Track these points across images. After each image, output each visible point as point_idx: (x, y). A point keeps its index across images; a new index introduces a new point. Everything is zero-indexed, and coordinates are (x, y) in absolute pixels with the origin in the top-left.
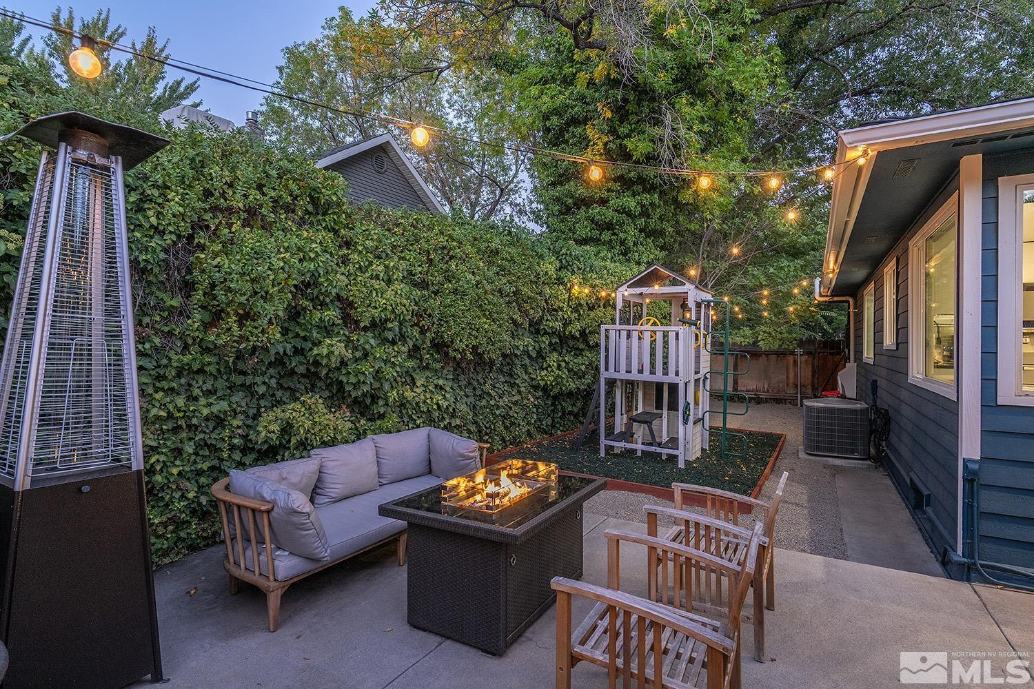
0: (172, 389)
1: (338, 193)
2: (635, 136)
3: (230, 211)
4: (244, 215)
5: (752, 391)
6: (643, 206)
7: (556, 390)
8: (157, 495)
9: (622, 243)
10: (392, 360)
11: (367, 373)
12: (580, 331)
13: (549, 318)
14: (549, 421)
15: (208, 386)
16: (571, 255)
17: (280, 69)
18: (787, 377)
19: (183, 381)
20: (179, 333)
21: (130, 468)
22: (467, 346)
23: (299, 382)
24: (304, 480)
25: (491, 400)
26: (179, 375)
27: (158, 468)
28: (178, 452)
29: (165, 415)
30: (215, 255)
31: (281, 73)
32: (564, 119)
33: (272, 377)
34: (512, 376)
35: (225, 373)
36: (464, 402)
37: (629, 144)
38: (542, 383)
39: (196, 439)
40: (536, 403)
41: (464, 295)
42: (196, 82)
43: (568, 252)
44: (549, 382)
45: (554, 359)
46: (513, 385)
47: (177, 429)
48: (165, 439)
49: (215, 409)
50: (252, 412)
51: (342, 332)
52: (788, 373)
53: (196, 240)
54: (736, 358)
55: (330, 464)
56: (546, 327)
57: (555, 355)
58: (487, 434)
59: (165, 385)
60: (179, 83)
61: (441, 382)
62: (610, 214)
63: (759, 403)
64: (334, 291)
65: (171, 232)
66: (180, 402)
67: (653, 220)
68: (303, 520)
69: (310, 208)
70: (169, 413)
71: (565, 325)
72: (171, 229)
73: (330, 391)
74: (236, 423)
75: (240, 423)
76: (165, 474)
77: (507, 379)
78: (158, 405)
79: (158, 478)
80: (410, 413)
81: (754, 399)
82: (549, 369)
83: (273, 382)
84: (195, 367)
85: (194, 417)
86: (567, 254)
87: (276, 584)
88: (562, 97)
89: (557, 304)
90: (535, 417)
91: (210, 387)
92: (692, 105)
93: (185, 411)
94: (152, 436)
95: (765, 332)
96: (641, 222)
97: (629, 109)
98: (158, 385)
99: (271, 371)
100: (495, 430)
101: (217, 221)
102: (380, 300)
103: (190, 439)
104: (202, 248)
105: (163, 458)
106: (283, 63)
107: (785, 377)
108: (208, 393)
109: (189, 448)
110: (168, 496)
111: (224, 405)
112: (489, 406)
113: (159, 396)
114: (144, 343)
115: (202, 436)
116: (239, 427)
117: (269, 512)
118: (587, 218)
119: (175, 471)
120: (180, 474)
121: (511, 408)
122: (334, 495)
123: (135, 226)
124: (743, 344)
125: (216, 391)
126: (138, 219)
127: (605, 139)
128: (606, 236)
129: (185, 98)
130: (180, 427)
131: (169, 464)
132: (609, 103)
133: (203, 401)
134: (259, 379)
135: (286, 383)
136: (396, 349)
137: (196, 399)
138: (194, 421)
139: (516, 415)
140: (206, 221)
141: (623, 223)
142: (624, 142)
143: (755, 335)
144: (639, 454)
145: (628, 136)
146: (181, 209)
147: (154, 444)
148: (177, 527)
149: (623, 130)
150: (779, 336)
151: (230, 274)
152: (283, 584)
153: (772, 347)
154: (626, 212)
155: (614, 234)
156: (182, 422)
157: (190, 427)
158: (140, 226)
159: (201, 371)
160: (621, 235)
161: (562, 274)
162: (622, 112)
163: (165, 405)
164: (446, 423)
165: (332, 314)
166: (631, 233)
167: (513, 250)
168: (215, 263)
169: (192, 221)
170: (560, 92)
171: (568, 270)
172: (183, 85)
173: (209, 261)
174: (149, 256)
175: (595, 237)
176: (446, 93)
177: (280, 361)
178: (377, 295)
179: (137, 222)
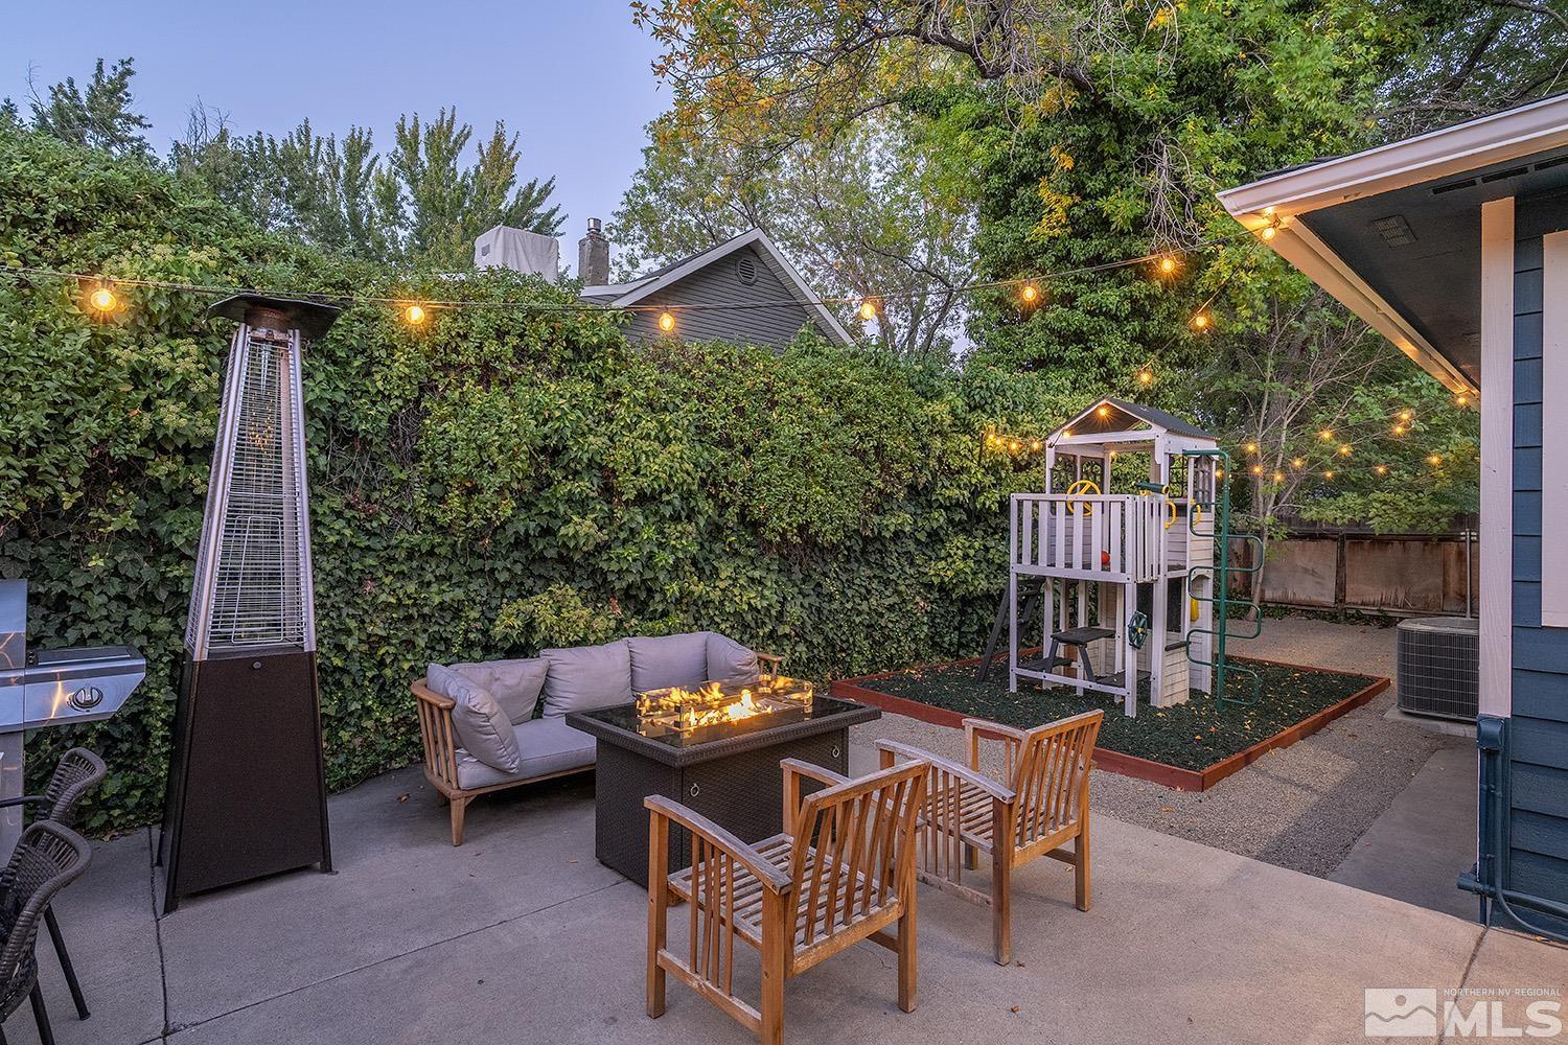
0: (402, 572)
1: (601, 333)
2: (1116, 191)
3: (463, 368)
4: (478, 371)
5: (1374, 605)
6: (1134, 301)
7: (960, 591)
8: (389, 691)
9: (1102, 362)
10: (673, 542)
11: (630, 559)
12: (998, 502)
13: (947, 484)
14: (955, 636)
15: (441, 571)
16: (988, 388)
17: (647, 151)
18: (1445, 582)
19: (415, 564)
20: (410, 510)
21: (303, 648)
22: (790, 525)
23: (554, 569)
24: (524, 683)
25: (848, 601)
26: (410, 557)
27: (388, 661)
28: (409, 644)
29: (395, 602)
30: (443, 419)
31: (648, 157)
32: (1008, 178)
33: (515, 562)
34: (885, 569)
35: (462, 556)
36: (798, 603)
37: (1105, 205)
38: (936, 581)
39: (430, 631)
40: (929, 609)
41: (782, 456)
42: (551, 182)
43: (984, 384)
44: (946, 579)
45: (959, 544)
46: (886, 583)
47: (409, 619)
48: (397, 629)
49: (447, 597)
50: (494, 603)
51: (598, 507)
52: (1445, 574)
53: (423, 404)
54: (1342, 548)
55: (559, 667)
56: (940, 498)
57: (962, 538)
58: (842, 650)
59: (395, 568)
60: (531, 187)
61: (757, 574)
62: (1078, 318)
63: (1385, 626)
64: (585, 457)
65: (396, 397)
66: (411, 588)
67: (1156, 323)
68: (480, 721)
69: (569, 354)
70: (399, 599)
71: (975, 494)
72: (396, 393)
73: (594, 581)
74: (474, 614)
75: (477, 615)
76: (395, 668)
77: (877, 572)
78: (387, 590)
79: (388, 672)
80: (712, 614)
81: (1377, 618)
82: (950, 560)
83: (518, 568)
84: (425, 548)
85: (426, 605)
86: (981, 387)
87: (459, 792)
88: (1004, 144)
89: (955, 463)
90: (925, 628)
91: (443, 573)
92: (1208, 130)
93: (415, 599)
94: (382, 625)
95: (1384, 503)
96: (1134, 326)
97: (1103, 151)
98: (388, 567)
99: (516, 554)
100: (855, 646)
101: (447, 381)
102: (652, 465)
103: (425, 631)
104: (427, 413)
105: (392, 650)
106: (650, 144)
107: (1439, 581)
108: (440, 579)
109: (421, 641)
110: (400, 694)
111: (459, 593)
112: (844, 611)
113: (387, 581)
114: (371, 521)
115: (436, 628)
116: (475, 620)
117: (450, 710)
118: (1045, 327)
119: (406, 666)
120: (412, 669)
121: (881, 615)
122: (566, 706)
123: (363, 392)
124: (1339, 522)
125: (451, 577)
126: (364, 385)
127: (1066, 201)
128: (1074, 352)
129: (539, 205)
130: (411, 616)
131: (400, 657)
132: (1069, 146)
133: (434, 588)
134: (499, 565)
135: (537, 569)
136: (679, 528)
137: (429, 584)
138: (426, 610)
139: (890, 625)
140: (436, 381)
141: (1102, 330)
142: (1098, 203)
143: (1366, 507)
144: (1080, 693)
145: (1105, 193)
146: (407, 370)
147: (384, 634)
148: (408, 730)
149: (1093, 185)
150: (1413, 509)
151: (455, 441)
152: (467, 794)
153: (1395, 527)
154: (1105, 314)
155: (1088, 349)
156: (413, 611)
157: (423, 616)
158: (368, 392)
159: (431, 553)
160: (1098, 350)
161: (972, 417)
162: (1091, 156)
163: (394, 591)
164: (767, 630)
165: (585, 486)
166: (1115, 345)
167: (876, 390)
168: (440, 429)
169: (420, 383)
170: (1003, 137)
171: (984, 411)
172: (537, 188)
173: (434, 427)
174: (368, 426)
175: (1056, 356)
176: (874, 151)
177: (521, 542)
178: (647, 459)
179: (365, 388)
